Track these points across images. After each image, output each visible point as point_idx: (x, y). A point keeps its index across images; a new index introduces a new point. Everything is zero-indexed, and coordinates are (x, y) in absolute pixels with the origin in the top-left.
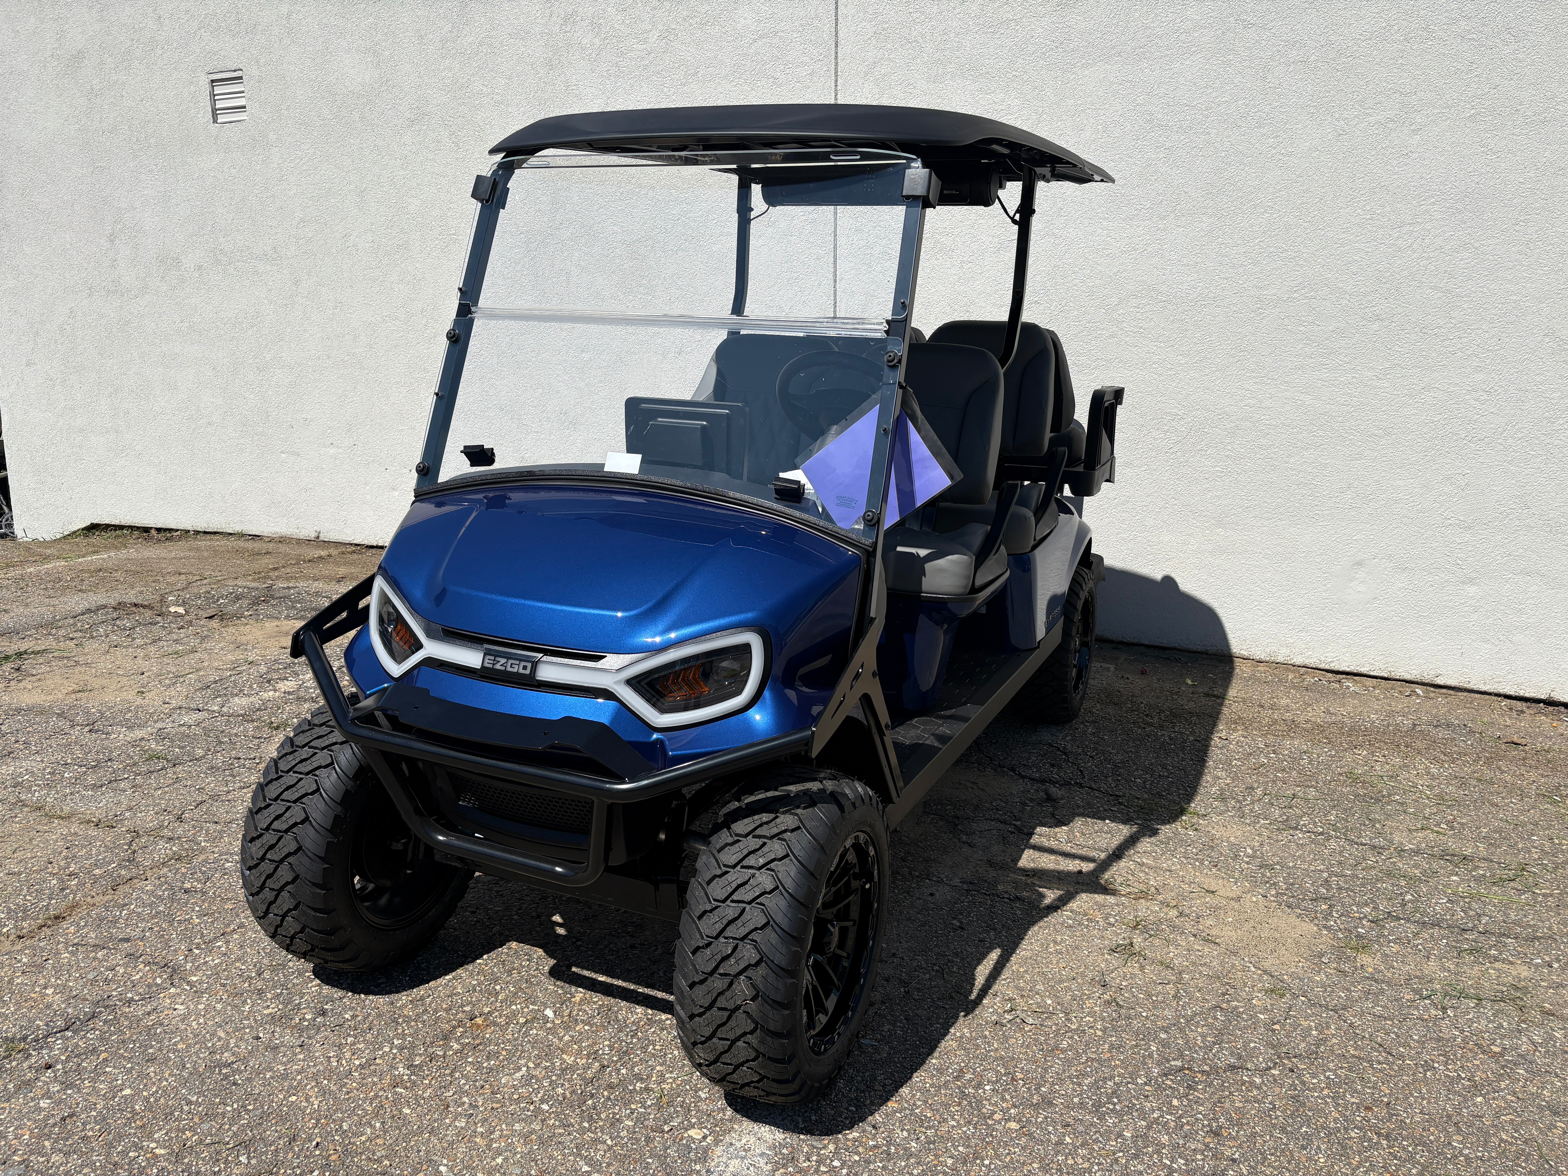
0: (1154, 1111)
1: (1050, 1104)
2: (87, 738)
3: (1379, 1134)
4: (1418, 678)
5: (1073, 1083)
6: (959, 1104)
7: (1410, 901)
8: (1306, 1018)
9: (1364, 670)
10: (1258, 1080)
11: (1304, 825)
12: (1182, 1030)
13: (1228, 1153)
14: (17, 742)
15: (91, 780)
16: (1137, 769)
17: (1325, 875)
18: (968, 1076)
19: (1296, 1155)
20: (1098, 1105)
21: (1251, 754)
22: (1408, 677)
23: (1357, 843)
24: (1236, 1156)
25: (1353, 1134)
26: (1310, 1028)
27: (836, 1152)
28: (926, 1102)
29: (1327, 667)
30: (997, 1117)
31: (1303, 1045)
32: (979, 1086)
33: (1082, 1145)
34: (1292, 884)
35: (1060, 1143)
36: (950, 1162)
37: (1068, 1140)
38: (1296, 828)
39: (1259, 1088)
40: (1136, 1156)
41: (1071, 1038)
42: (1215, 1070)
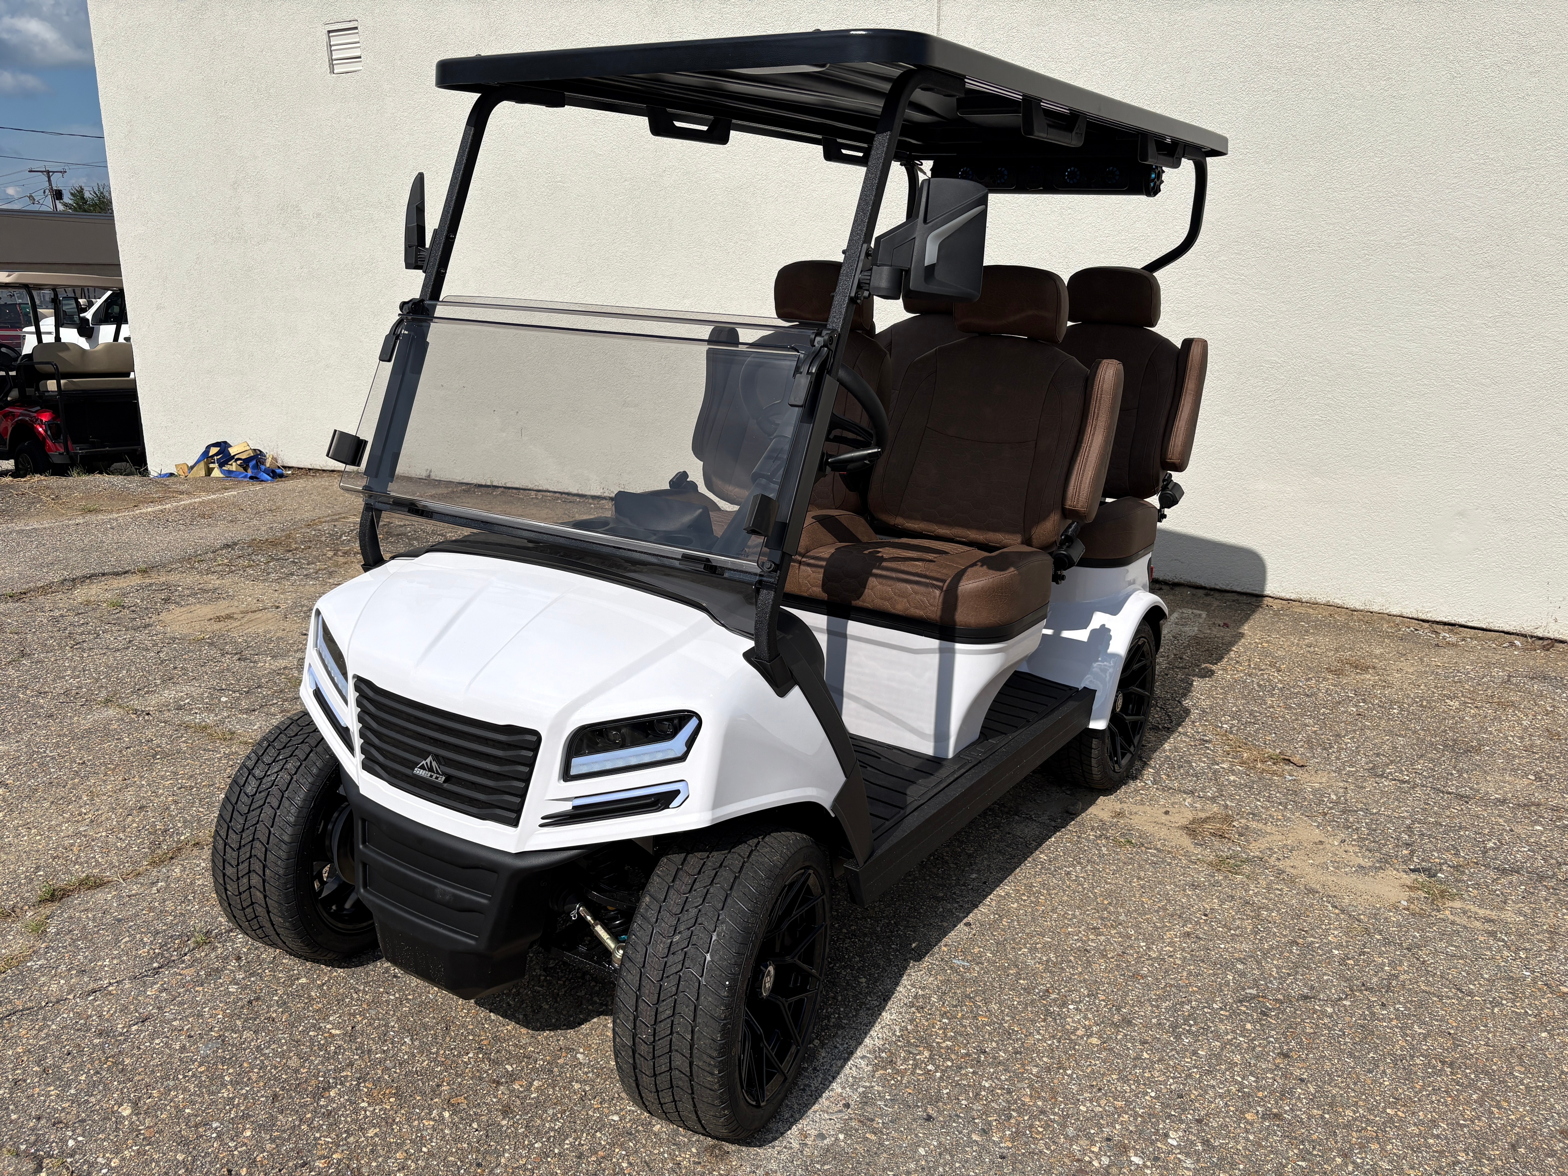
0: (1228, 1033)
1: (1129, 1023)
2: (238, 666)
3: (1443, 1063)
4: (1518, 629)
5: (1152, 1006)
6: (1044, 1020)
7: (1492, 849)
8: (1380, 954)
9: (1462, 621)
10: (1330, 1010)
11: (1390, 773)
12: (1259, 963)
13: (1297, 1073)
14: (175, 668)
15: (244, 704)
16: (1224, 715)
17: (1408, 822)
18: (1053, 996)
19: (1362, 1078)
20: (1175, 1026)
21: (1339, 703)
22: (1507, 628)
23: (1443, 792)
24: (1305, 1076)
25: (1418, 1061)
26: (1383, 964)
27: (931, 1058)
28: (1013, 1018)
29: (1424, 617)
30: (1080, 1033)
31: (1375, 979)
32: (1064, 1004)
33: (1159, 1060)
34: (1375, 830)
35: (1138, 1058)
36: (1035, 1070)
37: (1145, 1055)
38: (1382, 776)
39: (1331, 1016)
40: (1209, 1072)
41: (1152, 965)
42: (1288, 999)
